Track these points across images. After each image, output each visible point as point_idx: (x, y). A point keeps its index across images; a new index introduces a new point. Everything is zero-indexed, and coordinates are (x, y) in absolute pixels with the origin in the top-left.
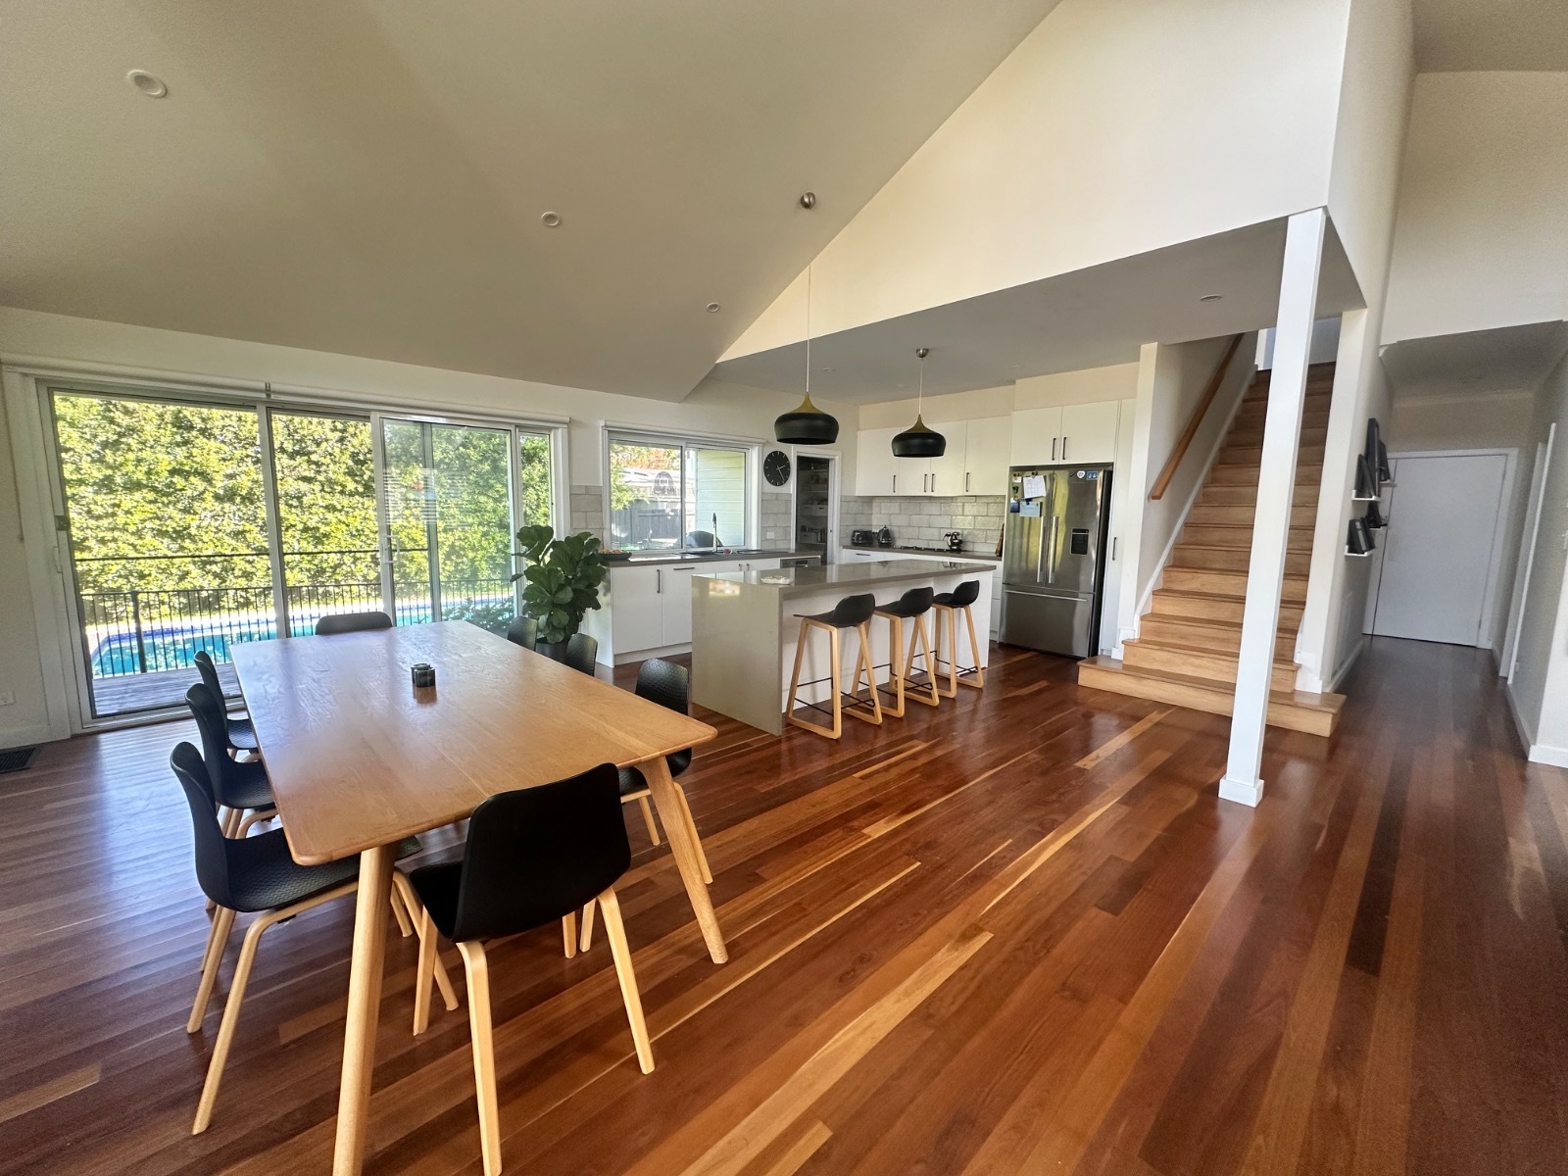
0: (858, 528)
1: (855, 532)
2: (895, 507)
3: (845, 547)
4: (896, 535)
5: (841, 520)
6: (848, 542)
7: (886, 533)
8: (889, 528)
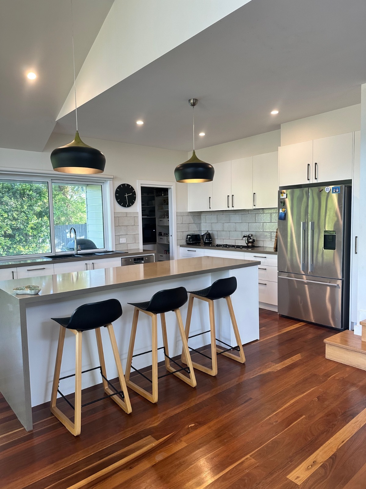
0: (191, 233)
1: (188, 235)
2: (213, 218)
3: (181, 246)
4: (216, 237)
5: (178, 228)
6: (184, 242)
7: (209, 236)
8: (210, 232)
